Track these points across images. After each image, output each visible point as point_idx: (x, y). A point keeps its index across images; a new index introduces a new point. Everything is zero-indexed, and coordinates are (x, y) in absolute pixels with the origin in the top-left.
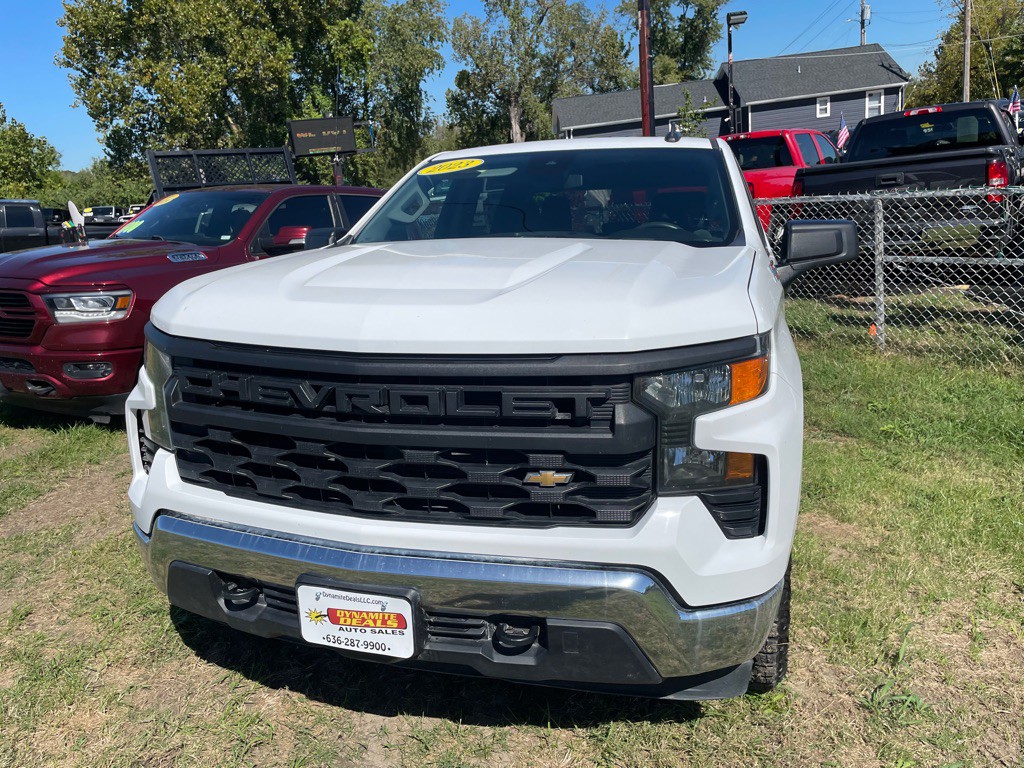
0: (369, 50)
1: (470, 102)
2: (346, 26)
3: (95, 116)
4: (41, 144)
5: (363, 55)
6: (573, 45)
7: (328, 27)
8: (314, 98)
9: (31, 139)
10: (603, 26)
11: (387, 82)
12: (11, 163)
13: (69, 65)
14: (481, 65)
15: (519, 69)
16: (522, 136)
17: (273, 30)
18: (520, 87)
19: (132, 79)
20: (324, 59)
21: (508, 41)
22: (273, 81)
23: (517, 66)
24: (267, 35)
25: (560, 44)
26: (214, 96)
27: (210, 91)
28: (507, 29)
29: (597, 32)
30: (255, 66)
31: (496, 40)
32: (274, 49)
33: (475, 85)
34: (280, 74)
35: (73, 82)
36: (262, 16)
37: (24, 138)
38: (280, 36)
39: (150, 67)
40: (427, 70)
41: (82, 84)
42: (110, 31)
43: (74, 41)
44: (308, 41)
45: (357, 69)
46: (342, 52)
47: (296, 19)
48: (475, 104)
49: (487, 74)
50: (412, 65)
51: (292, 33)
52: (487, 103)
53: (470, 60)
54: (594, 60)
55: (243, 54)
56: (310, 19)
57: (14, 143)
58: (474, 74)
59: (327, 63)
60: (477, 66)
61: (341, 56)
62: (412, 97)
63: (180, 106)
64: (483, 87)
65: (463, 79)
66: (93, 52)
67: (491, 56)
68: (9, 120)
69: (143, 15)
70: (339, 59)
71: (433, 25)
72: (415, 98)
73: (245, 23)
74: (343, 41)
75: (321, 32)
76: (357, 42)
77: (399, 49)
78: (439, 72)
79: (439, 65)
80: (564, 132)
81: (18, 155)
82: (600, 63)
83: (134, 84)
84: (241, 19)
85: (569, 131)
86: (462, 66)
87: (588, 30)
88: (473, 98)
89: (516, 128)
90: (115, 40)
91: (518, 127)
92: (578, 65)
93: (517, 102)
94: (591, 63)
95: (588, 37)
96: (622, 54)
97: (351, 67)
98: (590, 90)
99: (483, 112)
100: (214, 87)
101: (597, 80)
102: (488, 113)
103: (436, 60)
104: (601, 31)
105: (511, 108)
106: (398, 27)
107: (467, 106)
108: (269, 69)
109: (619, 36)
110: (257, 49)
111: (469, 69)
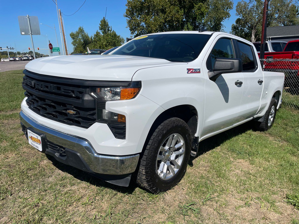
0: (206, 12)
1: (240, 28)
2: (200, 5)
3: (131, 30)
4: (119, 37)
5: (204, 13)
6: (278, 10)
7: (195, 5)
8: (188, 26)
9: (117, 36)
10: (291, 4)
11: (211, 21)
12: (111, 41)
13: (127, 16)
14: (245, 17)
15: (257, 18)
16: (255, 39)
17: (179, 7)
18: (257, 24)
19: (141, 20)
20: (193, 15)
21: (255, 9)
22: (176, 21)
23: (257, 17)
24: (177, 8)
25: (274, 10)
26: (160, 25)
27: (159, 24)
28: (255, 5)
29: (288, 6)
30: (172, 17)
31: (252, 8)
32: (178, 12)
33: (242, 23)
34: (179, 19)
35: (127, 21)
36: (177, 2)
37: (115, 35)
38: (180, 8)
39: (146, 17)
40: (224, 18)
41: (129, 22)
42: (137, 7)
43: (129, 10)
44: (189, 10)
45: (201, 18)
46: (198, 12)
47: (186, 3)
48: (241, 29)
49: (246, 19)
50: (219, 16)
51: (184, 7)
52: (245, 29)
53: (241, 15)
54: (286, 15)
55: (169, 13)
56: (190, 3)
57: (113, 37)
58: (242, 19)
59: (193, 16)
60: (243, 17)
61: (197, 14)
62: (218, 26)
63: (151, 28)
64: (244, 24)
65: (238, 21)
66: (133, 13)
67: (249, 14)
68: (112, 30)
69: (146, 3)
70: (197, 15)
71: (228, 4)
72: (219, 26)
73: (172, 5)
74: (198, 9)
75: (193, 7)
76: (202, 10)
77: (216, 12)
78: (228, 18)
79: (228, 16)
80: (268, 38)
81: (113, 40)
82: (287, 17)
83: (141, 22)
84: (171, 4)
85: (270, 38)
86: (238, 17)
87: (285, 6)
88: (241, 27)
89: (253, 37)
90: (138, 10)
91: (254, 36)
92: (279, 17)
93: (255, 28)
94: (285, 16)
95: (284, 8)
96: (297, 13)
97: (200, 17)
98: (283, 25)
99: (243, 31)
100: (161, 23)
101: (286, 22)
102: (245, 32)
103: (228, 15)
104: (290, 6)
105: (253, 31)
106: (217, 5)
107: (238, 29)
108: (176, 18)
109: (297, 8)
110: (174, 12)
111: (241, 18)
